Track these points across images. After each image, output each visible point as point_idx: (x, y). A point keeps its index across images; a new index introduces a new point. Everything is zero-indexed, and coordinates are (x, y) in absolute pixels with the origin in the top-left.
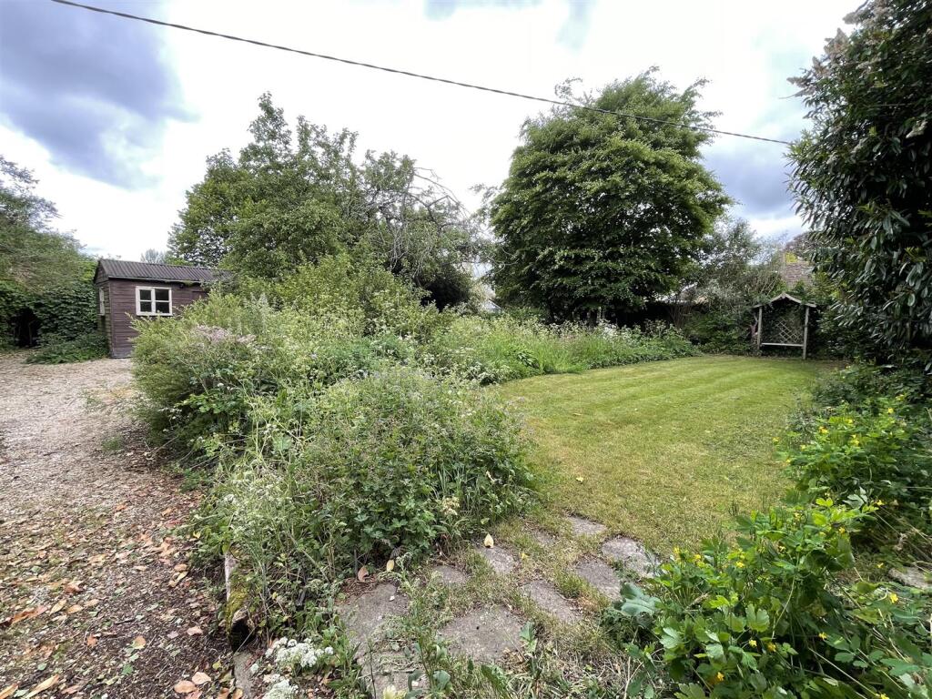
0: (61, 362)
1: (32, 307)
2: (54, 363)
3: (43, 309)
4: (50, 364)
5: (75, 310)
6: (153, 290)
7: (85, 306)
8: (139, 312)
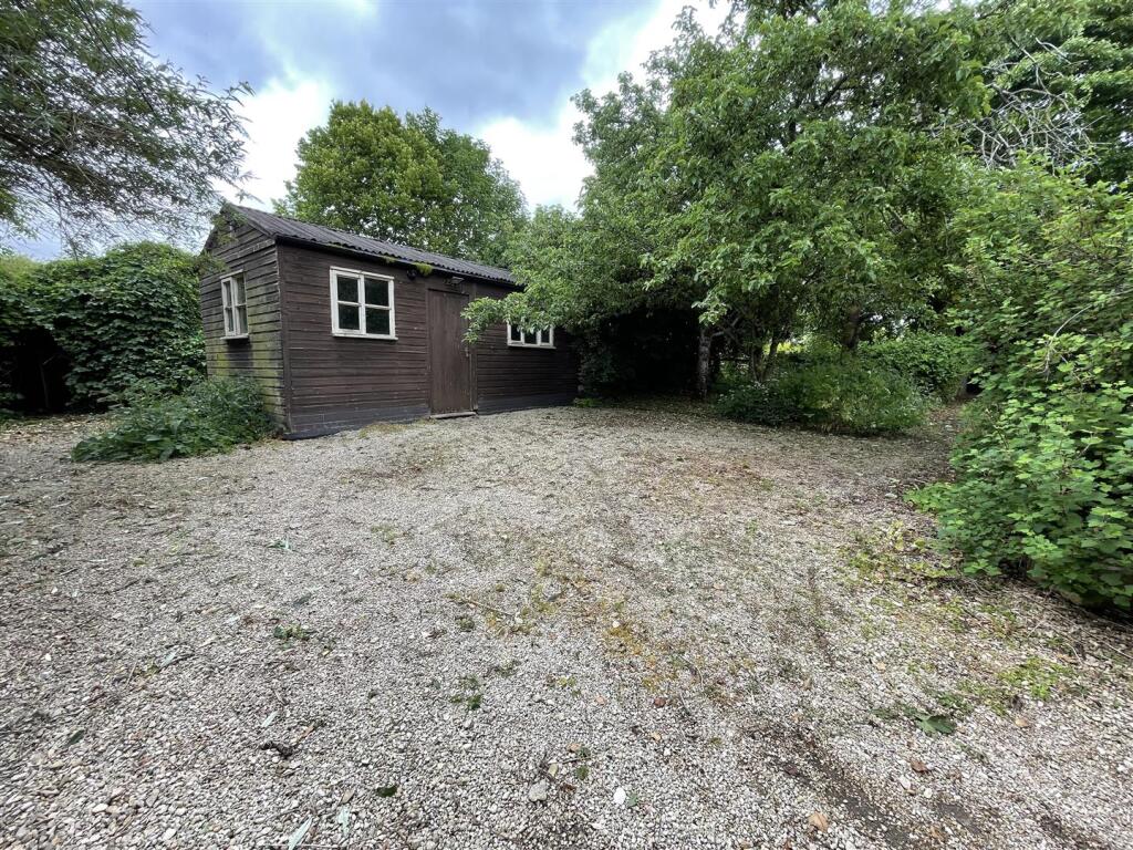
0: (176, 455)
1: (50, 327)
2: (157, 458)
3: (73, 331)
4: (147, 460)
5: (144, 333)
6: (361, 277)
7: (165, 325)
8: (337, 331)
